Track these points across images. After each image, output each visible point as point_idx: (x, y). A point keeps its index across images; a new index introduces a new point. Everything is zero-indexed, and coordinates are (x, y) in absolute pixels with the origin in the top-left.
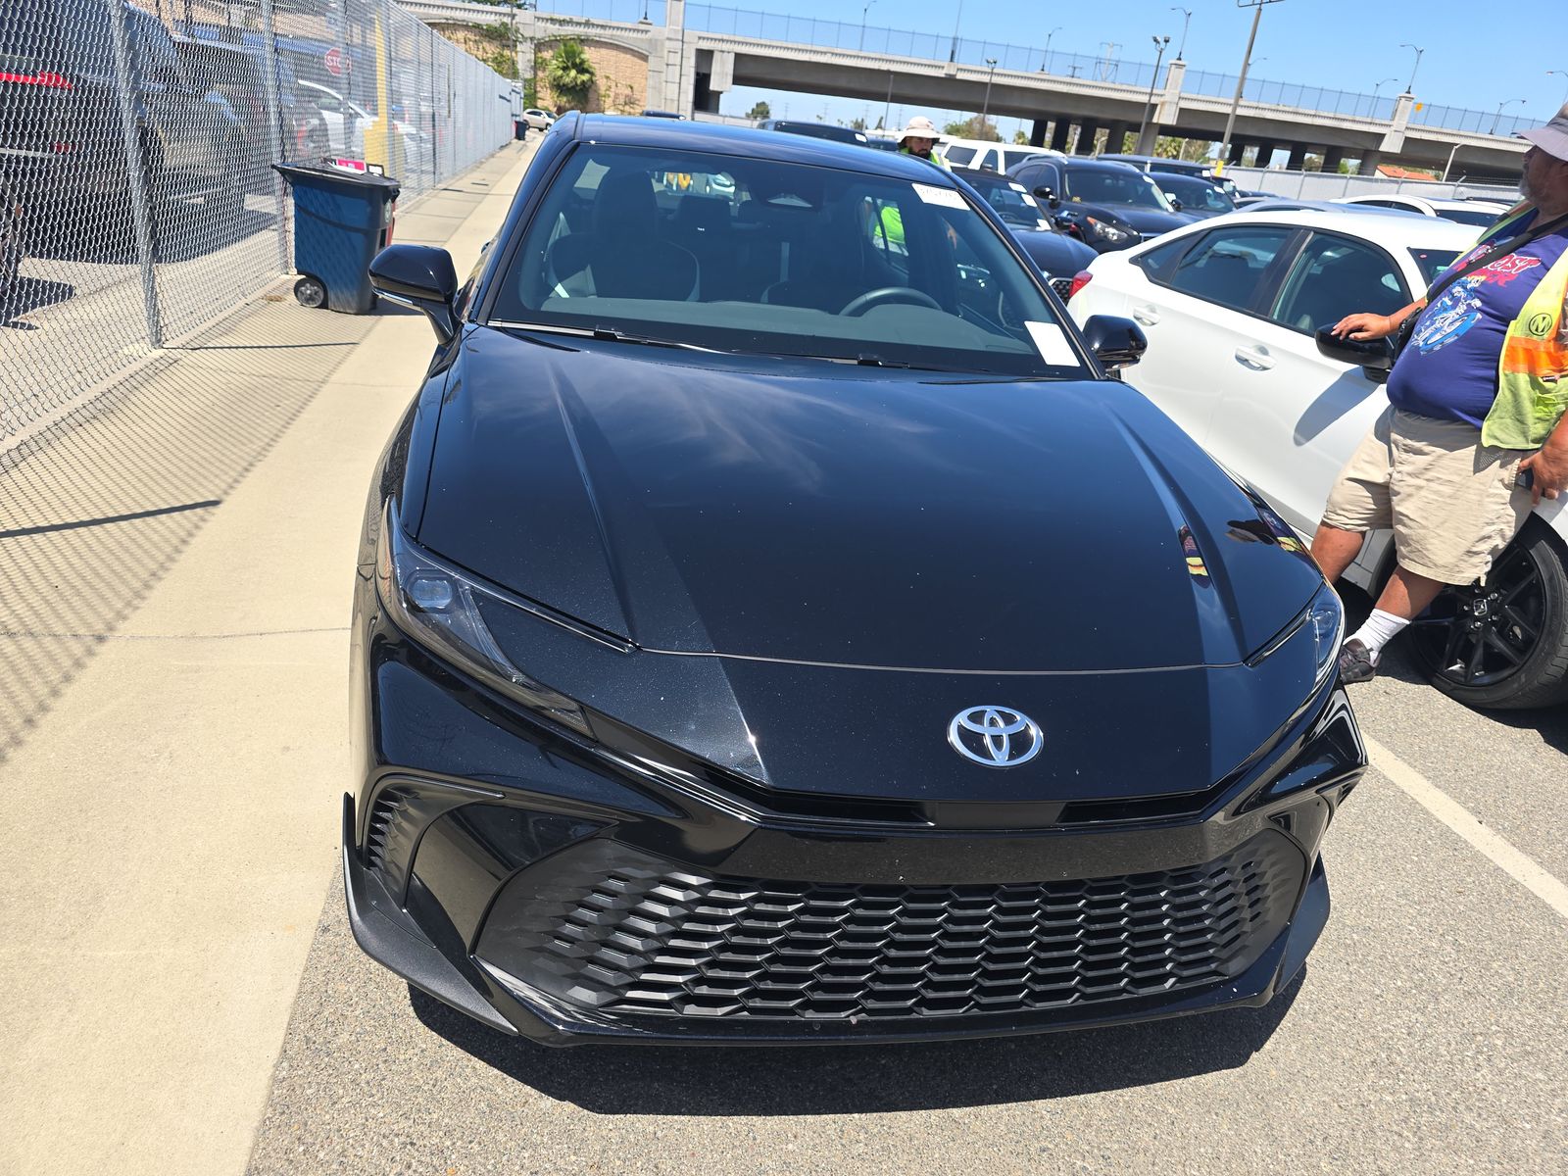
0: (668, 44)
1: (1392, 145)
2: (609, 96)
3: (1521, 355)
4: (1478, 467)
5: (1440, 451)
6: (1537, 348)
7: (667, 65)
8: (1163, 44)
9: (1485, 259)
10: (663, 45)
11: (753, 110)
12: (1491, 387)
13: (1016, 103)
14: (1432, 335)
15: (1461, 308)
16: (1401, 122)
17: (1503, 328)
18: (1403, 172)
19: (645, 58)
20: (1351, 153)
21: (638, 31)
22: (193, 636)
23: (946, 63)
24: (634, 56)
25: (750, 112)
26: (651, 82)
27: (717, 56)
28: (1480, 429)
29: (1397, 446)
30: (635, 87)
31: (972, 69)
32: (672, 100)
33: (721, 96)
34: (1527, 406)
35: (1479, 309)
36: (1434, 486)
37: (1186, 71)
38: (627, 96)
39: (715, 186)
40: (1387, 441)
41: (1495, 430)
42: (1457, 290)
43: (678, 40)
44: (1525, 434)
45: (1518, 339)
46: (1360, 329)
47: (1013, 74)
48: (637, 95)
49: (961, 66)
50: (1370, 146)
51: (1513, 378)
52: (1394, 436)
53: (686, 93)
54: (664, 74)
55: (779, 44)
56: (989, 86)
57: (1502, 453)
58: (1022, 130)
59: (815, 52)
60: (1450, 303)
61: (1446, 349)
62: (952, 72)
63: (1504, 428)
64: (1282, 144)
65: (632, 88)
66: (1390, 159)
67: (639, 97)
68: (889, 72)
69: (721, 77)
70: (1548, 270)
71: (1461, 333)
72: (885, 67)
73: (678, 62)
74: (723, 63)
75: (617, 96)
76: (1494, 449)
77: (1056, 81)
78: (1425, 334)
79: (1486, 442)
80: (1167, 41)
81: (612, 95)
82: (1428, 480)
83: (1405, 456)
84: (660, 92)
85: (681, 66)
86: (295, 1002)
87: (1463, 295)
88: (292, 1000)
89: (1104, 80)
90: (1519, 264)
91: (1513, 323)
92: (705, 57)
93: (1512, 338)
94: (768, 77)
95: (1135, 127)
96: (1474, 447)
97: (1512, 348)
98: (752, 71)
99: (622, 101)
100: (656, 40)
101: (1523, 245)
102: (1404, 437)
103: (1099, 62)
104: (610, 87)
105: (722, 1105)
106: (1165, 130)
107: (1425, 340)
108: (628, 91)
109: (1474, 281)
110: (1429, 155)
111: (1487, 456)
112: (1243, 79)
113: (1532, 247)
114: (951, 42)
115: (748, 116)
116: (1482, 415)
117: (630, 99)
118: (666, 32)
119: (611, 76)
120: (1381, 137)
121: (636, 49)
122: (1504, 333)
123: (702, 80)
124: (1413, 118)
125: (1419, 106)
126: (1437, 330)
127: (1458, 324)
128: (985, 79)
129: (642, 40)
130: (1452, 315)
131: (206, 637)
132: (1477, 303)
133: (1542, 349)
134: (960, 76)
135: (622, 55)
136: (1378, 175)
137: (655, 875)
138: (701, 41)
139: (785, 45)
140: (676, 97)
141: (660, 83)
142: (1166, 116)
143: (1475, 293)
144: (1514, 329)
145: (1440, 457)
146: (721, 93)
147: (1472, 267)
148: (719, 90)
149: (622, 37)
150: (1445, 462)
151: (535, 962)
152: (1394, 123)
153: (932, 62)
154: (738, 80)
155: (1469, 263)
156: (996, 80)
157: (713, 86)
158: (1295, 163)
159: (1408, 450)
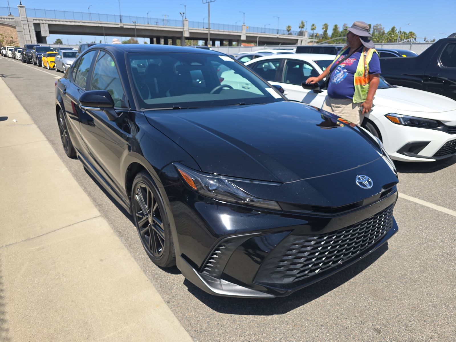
0: (22, 22)
1: (243, 38)
2: (4, 41)
3: (358, 81)
4: (353, 108)
5: (344, 106)
6: (361, 79)
7: (24, 29)
8: (183, 15)
9: (343, 60)
10: (20, 23)
11: (56, 42)
12: (353, 89)
13: (143, 33)
14: (337, 79)
15: (342, 72)
16: (244, 32)
17: (353, 75)
18: (246, 44)
19: (15, 27)
20: (234, 41)
21: (10, 19)
22: (29, 239)
23: (119, 23)
24: (10, 27)
25: (55, 42)
26: (19, 35)
27: (41, 26)
28: (352, 100)
29: (334, 107)
30: (13, 37)
31: (128, 24)
32: (29, 41)
33: (47, 38)
34: (360, 92)
35: (347, 72)
36: (344, 114)
37: (189, 22)
38: (11, 41)
39: (66, 65)
40: (331, 106)
41: (355, 99)
42: (339, 68)
43: (25, 21)
44: (361, 98)
45: (357, 77)
46: (312, 81)
47: (141, 25)
48: (15, 40)
49: (124, 24)
50: (238, 38)
51: (357, 86)
52: (332, 105)
53: (33, 38)
54: (23, 32)
55: (63, 20)
56: (135, 30)
57: (357, 104)
58: (146, 41)
59: (76, 22)
60: (338, 71)
61: (342, 82)
62: (122, 25)
63: (357, 98)
64: (218, 40)
65: (12, 38)
66: (244, 41)
67: (16, 40)
68: (102, 27)
69: (45, 32)
70: (359, 61)
71: (344, 78)
72: (100, 25)
73: (28, 28)
74: (44, 27)
75: (7, 41)
76: (356, 103)
77: (152, 26)
78: (335, 79)
79: (354, 102)
80: (184, 13)
81: (5, 40)
82: (343, 113)
83: (336, 109)
84: (23, 38)
85: (29, 29)
86: (181, 323)
87: (341, 69)
88: (179, 323)
89: (166, 25)
90: (352, 60)
91: (355, 74)
92: (37, 26)
93: (356, 77)
94: (61, 31)
95: (179, 38)
96: (351, 104)
97: (356, 80)
98: (54, 29)
99: (9, 42)
100: (17, 21)
101: (350, 56)
102: (335, 104)
103: (163, 20)
104: (4, 38)
105: (306, 300)
106: (187, 38)
107: (336, 81)
108: (11, 39)
109: (343, 65)
110: (252, 39)
111: (354, 105)
112: (209, 23)
113: (352, 56)
114: (119, 17)
115: (54, 44)
116: (352, 96)
117: (12, 42)
118: (21, 18)
119: (3, 34)
120: (240, 36)
121: (10, 25)
122: (354, 76)
123: (38, 34)
124: (247, 31)
125: (247, 27)
126: (338, 78)
127: (343, 76)
128: (133, 27)
129: (12, 21)
130: (340, 74)
131: (34, 238)
132: (346, 70)
133: (362, 79)
134: (125, 27)
135: (6, 27)
136: (242, 46)
137: (304, 240)
138: (34, 21)
139: (65, 20)
140: (30, 40)
141: (23, 35)
142: (186, 34)
143: (344, 68)
144: (356, 75)
145: (344, 107)
146: (46, 37)
147: (340, 62)
148: (45, 36)
149: (4, 21)
150: (346, 108)
151: (272, 277)
152: (243, 32)
153: (115, 23)
154: (51, 32)
155: (339, 62)
156: (137, 27)
157: (43, 35)
158: (222, 44)
159: (337, 107)
